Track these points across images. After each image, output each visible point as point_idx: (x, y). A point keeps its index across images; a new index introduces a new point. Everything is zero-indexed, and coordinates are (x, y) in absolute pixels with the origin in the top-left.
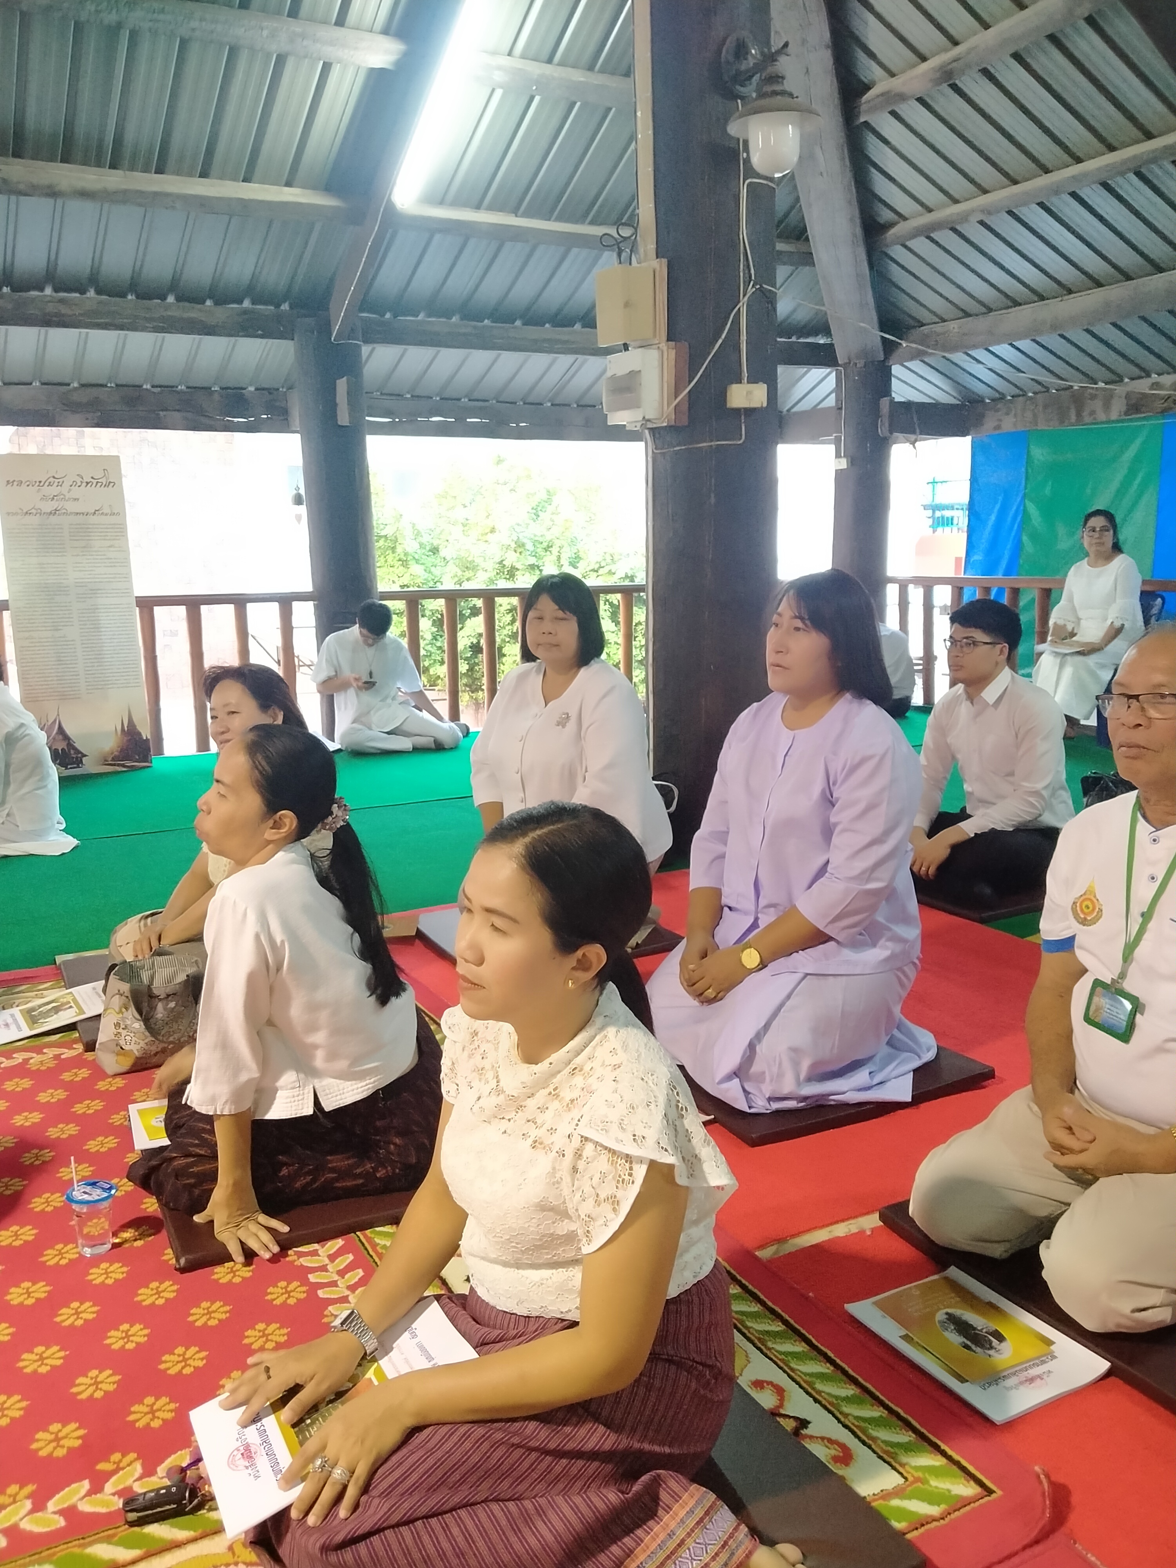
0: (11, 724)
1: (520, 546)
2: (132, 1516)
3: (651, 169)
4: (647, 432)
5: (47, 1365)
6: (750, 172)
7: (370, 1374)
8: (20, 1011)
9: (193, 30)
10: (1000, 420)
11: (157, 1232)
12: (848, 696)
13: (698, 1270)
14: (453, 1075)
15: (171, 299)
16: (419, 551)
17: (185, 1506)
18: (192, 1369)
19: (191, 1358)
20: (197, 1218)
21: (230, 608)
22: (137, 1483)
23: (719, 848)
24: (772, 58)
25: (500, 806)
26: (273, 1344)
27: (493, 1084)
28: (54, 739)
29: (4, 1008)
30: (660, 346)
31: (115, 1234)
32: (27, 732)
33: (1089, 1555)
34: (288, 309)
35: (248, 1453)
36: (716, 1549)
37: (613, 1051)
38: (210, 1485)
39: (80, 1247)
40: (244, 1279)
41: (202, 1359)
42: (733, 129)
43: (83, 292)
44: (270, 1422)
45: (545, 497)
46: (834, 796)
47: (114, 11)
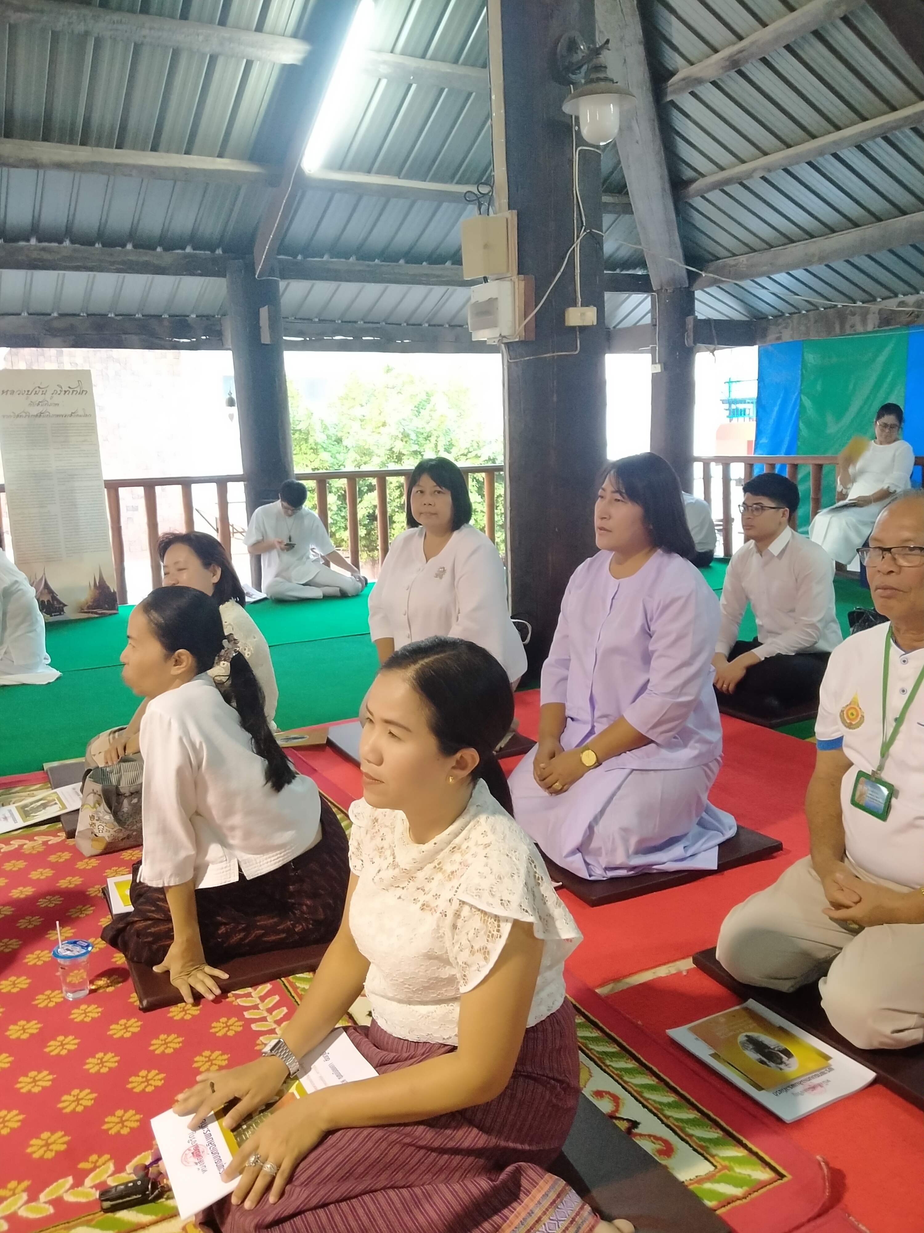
0: (7, 581)
1: (405, 436)
2: (107, 1204)
3: (503, 140)
4: (503, 345)
5: (38, 1086)
6: (581, 141)
7: (293, 1089)
8: (16, 807)
9: (144, 37)
10: (781, 333)
11: (125, 980)
12: (659, 551)
13: (551, 1005)
14: (359, 853)
15: (129, 247)
16: (326, 442)
17: (148, 1196)
18: (153, 1088)
19: (151, 1079)
20: (156, 969)
21: (179, 488)
22: (110, 1179)
23: (563, 672)
24: (597, 52)
25: (391, 641)
26: (217, 1067)
27: (390, 859)
28: (41, 593)
29: (3, 805)
30: (513, 278)
31: (92, 982)
32: (21, 587)
33: (860, 1226)
34: (221, 252)
35: (197, 1153)
36: (566, 1224)
37: (484, 834)
38: (168, 1179)
39: (64, 993)
40: (194, 1017)
41: (161, 1080)
42: (567, 108)
43: (60, 242)
44: (214, 1127)
45: (425, 398)
46: (652, 629)
47: (82, 23)
